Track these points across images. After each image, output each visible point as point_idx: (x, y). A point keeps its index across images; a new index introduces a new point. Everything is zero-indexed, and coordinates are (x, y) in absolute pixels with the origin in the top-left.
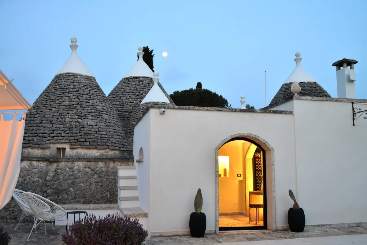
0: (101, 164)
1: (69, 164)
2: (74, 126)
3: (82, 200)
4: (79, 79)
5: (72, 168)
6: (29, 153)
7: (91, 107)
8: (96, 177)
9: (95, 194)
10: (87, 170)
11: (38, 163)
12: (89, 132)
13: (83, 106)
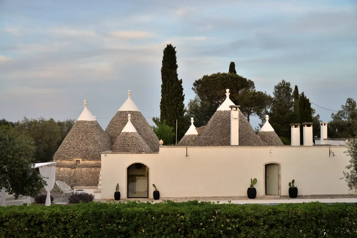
0: (93, 169)
1: (80, 169)
2: (83, 150)
3: (85, 184)
4: (87, 124)
5: (81, 171)
6: (64, 163)
7: (92, 139)
8: (91, 174)
9: (91, 182)
10: (87, 171)
11: (67, 168)
12: (91, 152)
13: (88, 139)
